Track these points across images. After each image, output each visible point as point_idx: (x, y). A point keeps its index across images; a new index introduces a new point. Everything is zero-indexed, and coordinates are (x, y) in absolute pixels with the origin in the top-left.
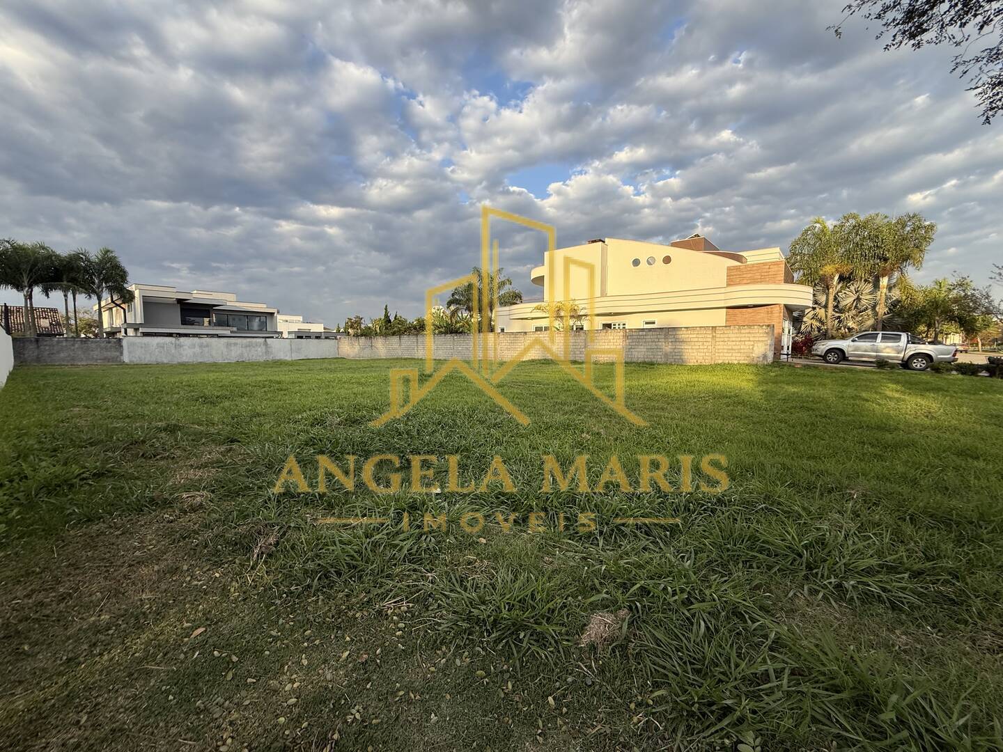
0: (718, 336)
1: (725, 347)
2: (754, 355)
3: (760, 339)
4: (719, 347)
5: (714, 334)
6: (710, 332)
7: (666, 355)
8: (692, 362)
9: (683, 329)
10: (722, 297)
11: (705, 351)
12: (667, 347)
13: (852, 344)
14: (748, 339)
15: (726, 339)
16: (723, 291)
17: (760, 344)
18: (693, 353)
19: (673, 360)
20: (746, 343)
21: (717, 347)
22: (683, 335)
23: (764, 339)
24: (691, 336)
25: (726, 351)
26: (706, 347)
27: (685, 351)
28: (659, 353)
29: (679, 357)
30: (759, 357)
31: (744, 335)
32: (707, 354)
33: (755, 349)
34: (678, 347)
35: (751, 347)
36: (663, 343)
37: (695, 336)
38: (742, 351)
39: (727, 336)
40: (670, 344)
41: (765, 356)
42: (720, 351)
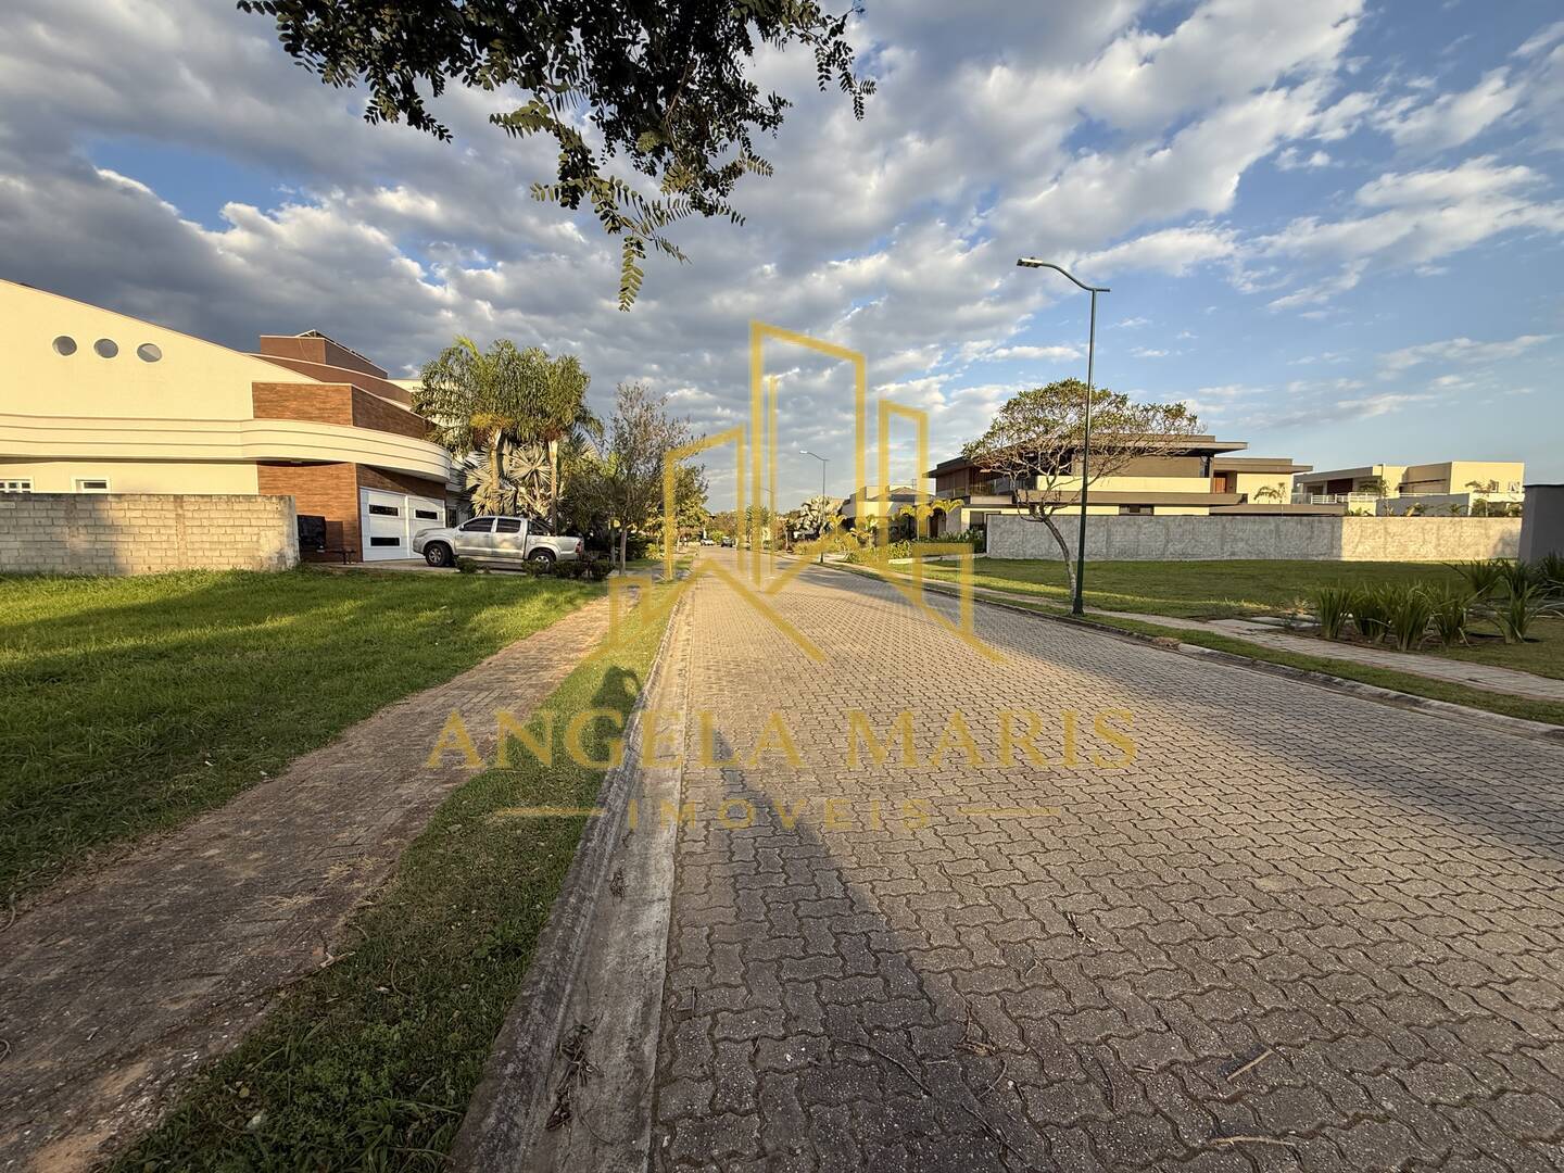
0: (189, 515)
1: (205, 538)
2: (261, 553)
3: (270, 523)
4: (195, 538)
5: (180, 512)
6: (171, 506)
7: (75, 556)
8: (140, 569)
9: (109, 498)
10: (236, 439)
11: (165, 546)
12: (80, 541)
13: (460, 533)
14: (247, 522)
15: (205, 523)
16: (237, 427)
17: (271, 534)
18: (139, 550)
19: (90, 567)
20: (246, 530)
21: (188, 538)
22: (115, 513)
23: (275, 522)
24: (129, 514)
25: (207, 546)
26: (165, 538)
27: (120, 546)
28: (61, 553)
29: (107, 561)
30: (270, 558)
31: (239, 515)
32: (169, 553)
33: (261, 541)
34: (103, 538)
35: (255, 538)
36: (67, 530)
37: (138, 513)
38: (240, 546)
39: (206, 514)
40: (82, 531)
41: (281, 557)
42: (197, 546)
